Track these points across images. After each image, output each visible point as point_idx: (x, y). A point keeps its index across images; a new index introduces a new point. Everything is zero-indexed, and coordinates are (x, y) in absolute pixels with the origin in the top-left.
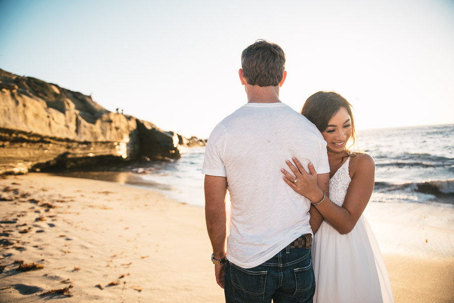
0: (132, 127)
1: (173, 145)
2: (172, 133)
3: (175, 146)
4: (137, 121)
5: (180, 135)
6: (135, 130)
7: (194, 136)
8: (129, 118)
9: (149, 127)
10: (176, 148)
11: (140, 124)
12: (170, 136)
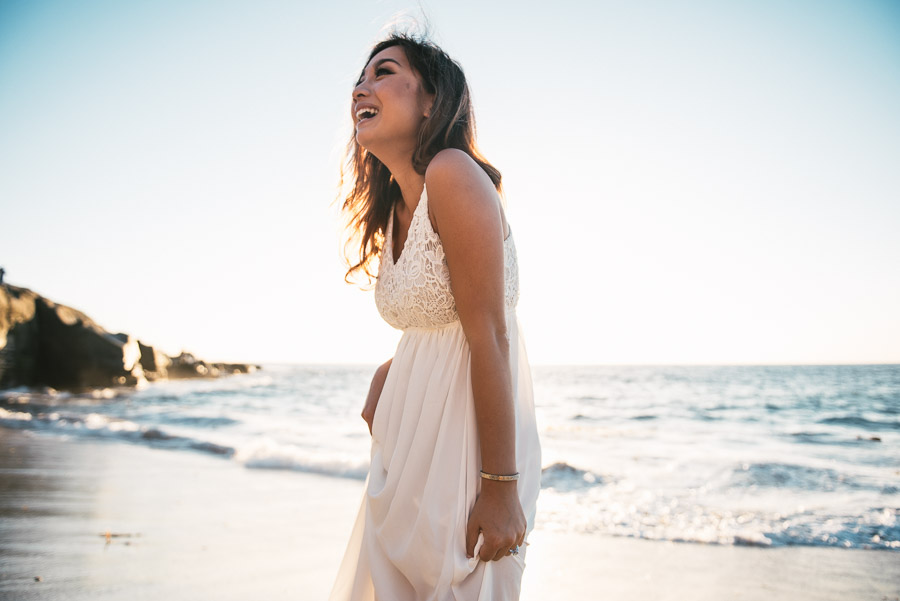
0: (22, 315)
1: (123, 364)
2: (124, 338)
3: (128, 366)
4: (40, 303)
5: (146, 343)
6: (29, 323)
7: (187, 352)
8: (16, 293)
9: (68, 319)
10: (130, 372)
11: (45, 311)
12: (118, 342)
